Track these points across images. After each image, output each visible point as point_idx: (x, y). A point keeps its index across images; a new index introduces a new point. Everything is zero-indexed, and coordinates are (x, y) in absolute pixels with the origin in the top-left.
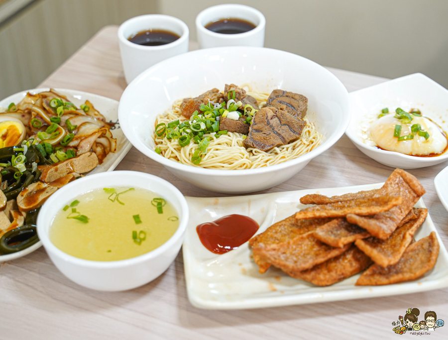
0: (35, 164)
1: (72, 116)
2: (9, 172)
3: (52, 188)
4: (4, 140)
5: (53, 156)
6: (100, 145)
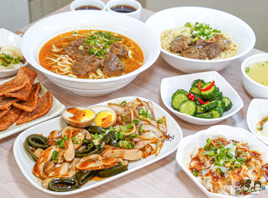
0: (104, 143)
1: (147, 123)
2: (88, 142)
3: (101, 163)
4: (102, 121)
5: (121, 142)
6: (150, 147)
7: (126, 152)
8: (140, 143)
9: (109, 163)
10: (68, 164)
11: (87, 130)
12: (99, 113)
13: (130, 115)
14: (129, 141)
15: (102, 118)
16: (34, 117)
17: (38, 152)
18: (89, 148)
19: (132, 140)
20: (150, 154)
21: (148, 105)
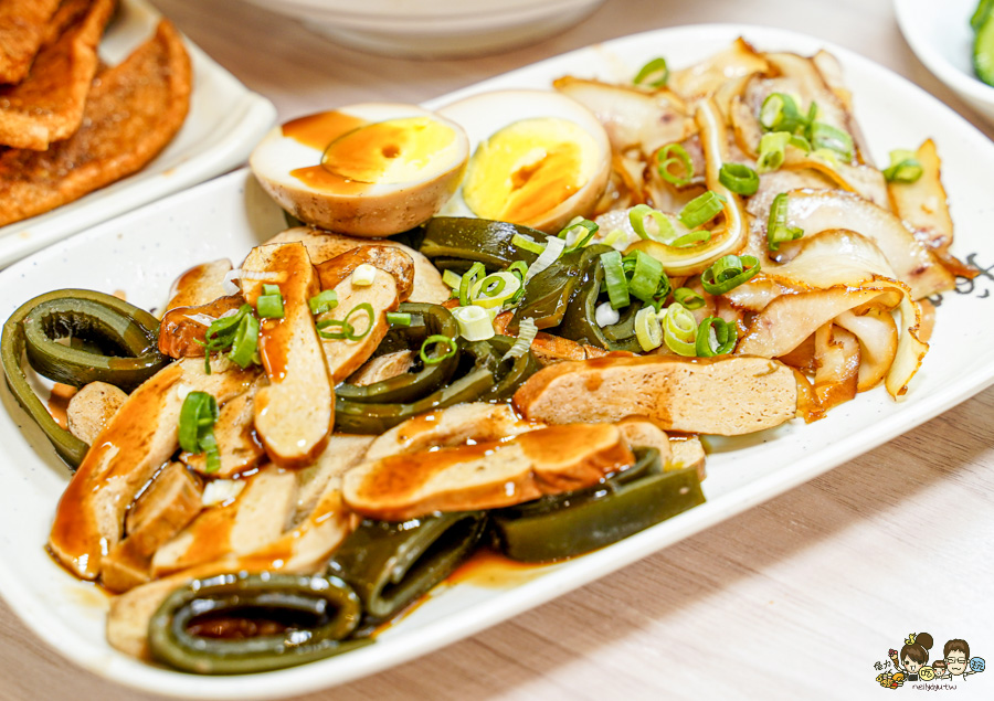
0: (528, 328)
1: (815, 183)
2: (420, 323)
3: (514, 459)
4: (516, 187)
5: (645, 319)
6: (849, 344)
7: (685, 379)
8: (776, 313)
9: (571, 459)
10: (290, 478)
11: (416, 246)
12: (491, 139)
13: (698, 139)
14: (702, 311)
15: (516, 168)
16: (69, 185)
17: (91, 409)
18: (432, 361)
19: (718, 301)
20: (851, 388)
21: (817, 71)
